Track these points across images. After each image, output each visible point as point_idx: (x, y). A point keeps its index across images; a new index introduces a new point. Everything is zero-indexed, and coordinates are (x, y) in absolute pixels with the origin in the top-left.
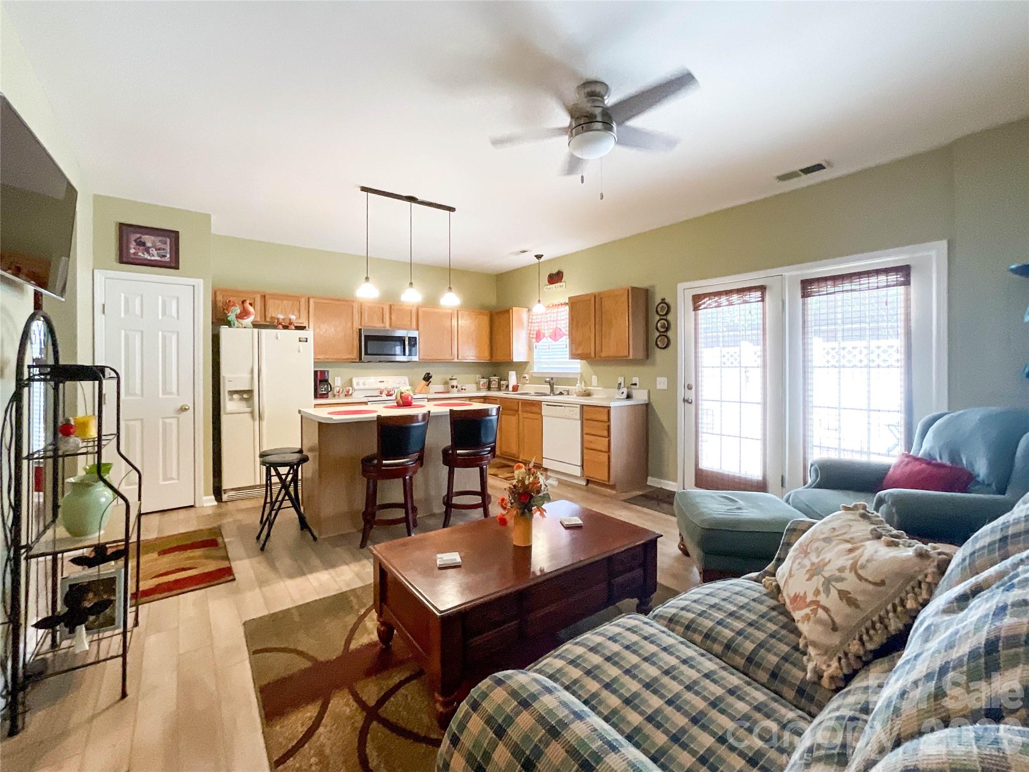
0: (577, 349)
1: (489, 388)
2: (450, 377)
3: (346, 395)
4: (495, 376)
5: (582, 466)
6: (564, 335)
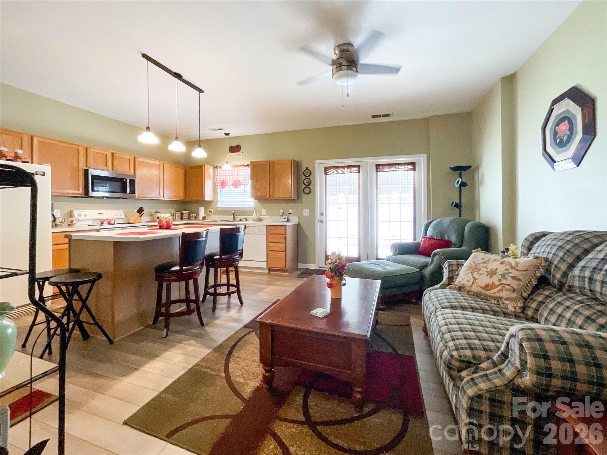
0: (256, 193)
1: (182, 219)
2: (155, 210)
3: (69, 225)
4: (185, 210)
5: (267, 261)
6: (242, 184)
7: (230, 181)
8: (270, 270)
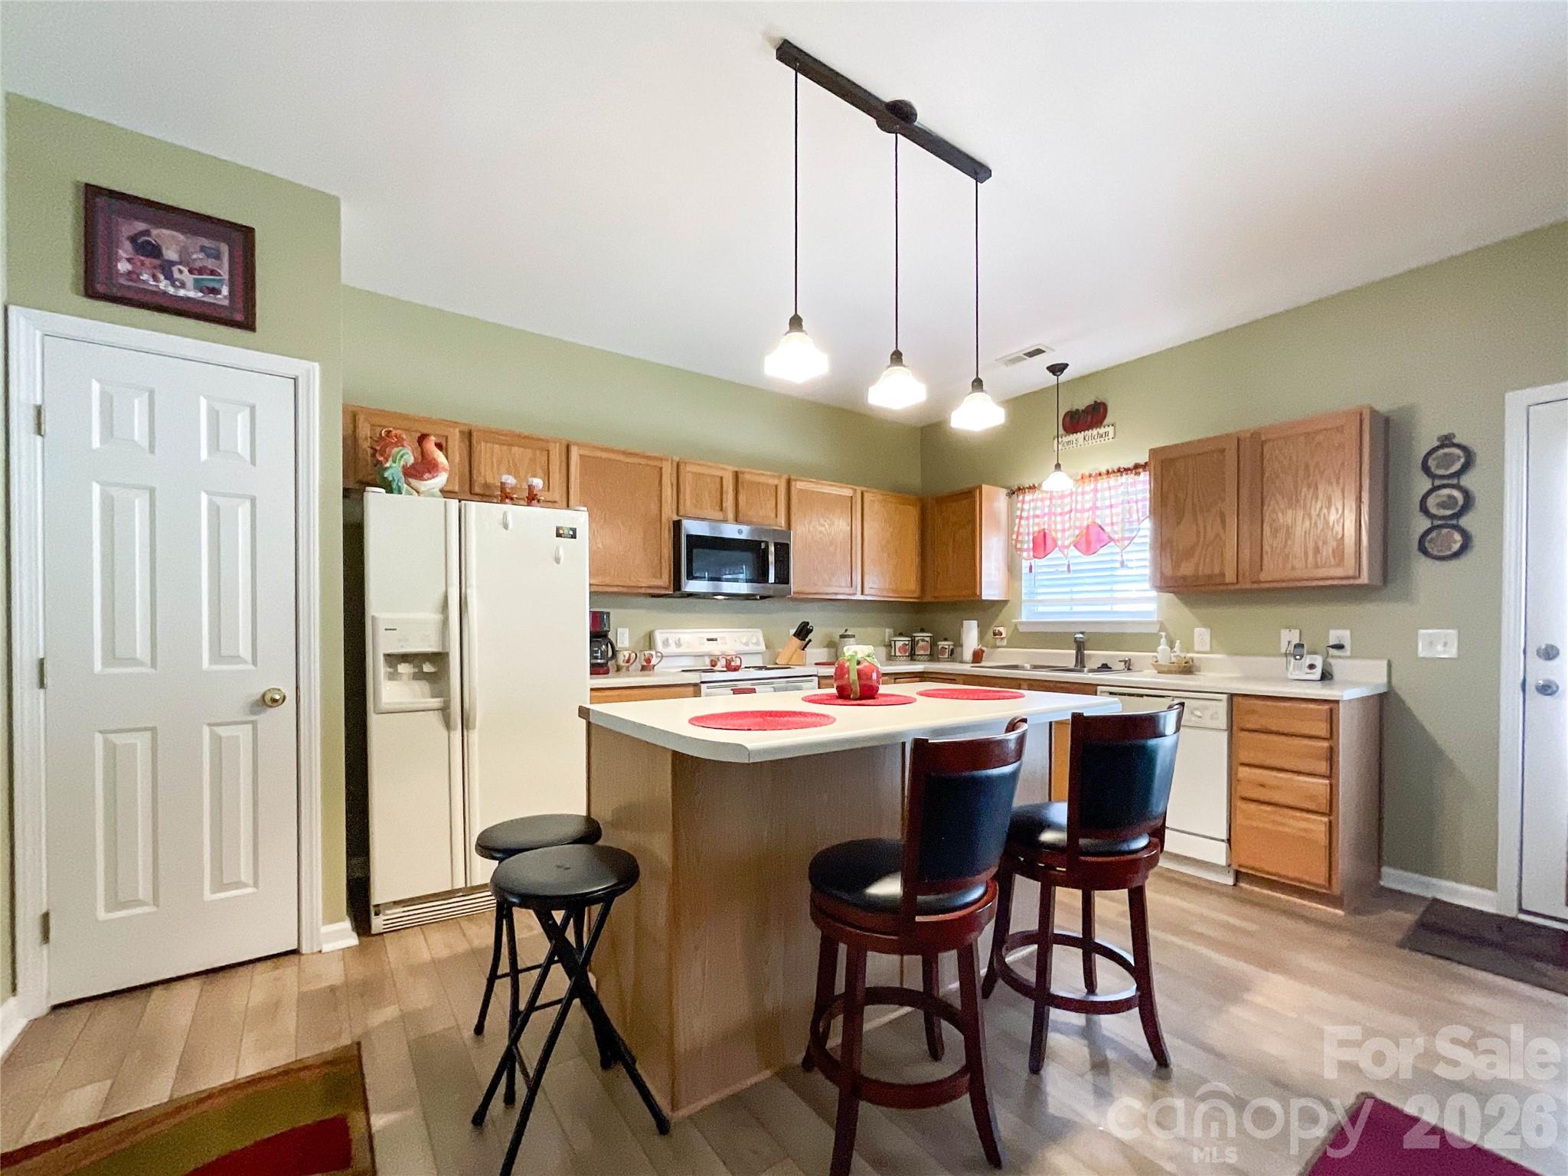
0: (1176, 565)
1: (912, 657)
2: (842, 632)
3: (643, 668)
4: (922, 630)
5: (1229, 841)
6: (1111, 539)
7: (1065, 531)
8: (1238, 876)
